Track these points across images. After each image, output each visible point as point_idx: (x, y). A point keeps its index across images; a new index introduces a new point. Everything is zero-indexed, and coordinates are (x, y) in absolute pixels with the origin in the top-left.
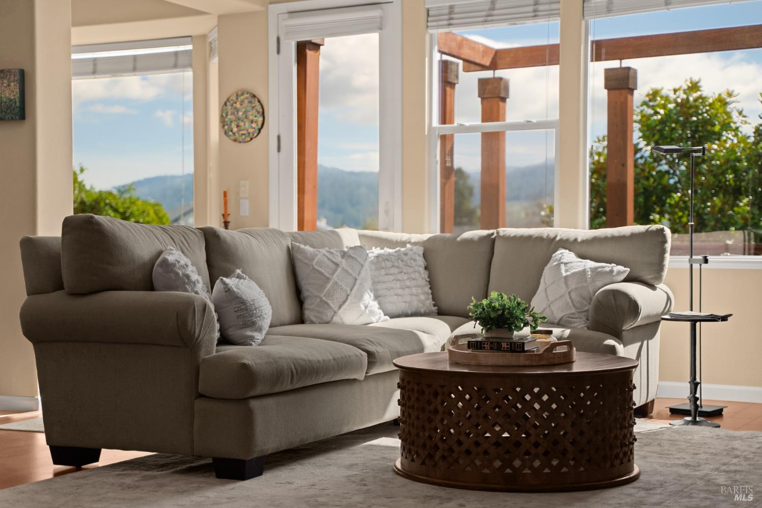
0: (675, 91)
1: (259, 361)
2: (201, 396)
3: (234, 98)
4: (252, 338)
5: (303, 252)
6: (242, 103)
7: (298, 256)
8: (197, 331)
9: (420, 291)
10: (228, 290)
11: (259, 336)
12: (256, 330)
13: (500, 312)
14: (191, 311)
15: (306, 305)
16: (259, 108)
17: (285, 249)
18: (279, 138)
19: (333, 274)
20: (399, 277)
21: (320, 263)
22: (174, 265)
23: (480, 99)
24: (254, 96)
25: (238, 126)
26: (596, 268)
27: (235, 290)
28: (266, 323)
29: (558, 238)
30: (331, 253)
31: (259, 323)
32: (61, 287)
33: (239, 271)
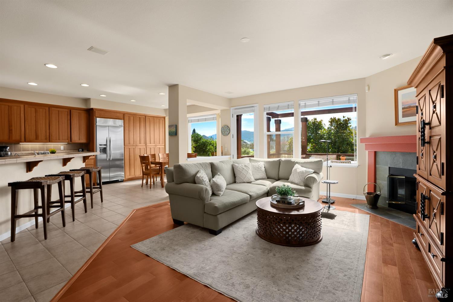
0: (312, 120)
1: (219, 205)
2: (205, 213)
3: (224, 127)
4: (220, 194)
5: (236, 165)
6: (225, 128)
7: (234, 167)
8: (204, 196)
9: (263, 173)
10: (214, 182)
11: (222, 193)
12: (221, 192)
13: (284, 192)
14: (202, 192)
15: (236, 178)
16: (229, 129)
17: (231, 165)
18: (233, 135)
19: (242, 171)
20: (258, 170)
21: (239, 168)
22: (199, 177)
23: (275, 124)
24: (228, 126)
25: (225, 133)
26: (306, 170)
27: (216, 182)
28: (224, 189)
29: (295, 162)
30: (242, 166)
31: (222, 190)
32: (173, 181)
33: (219, 173)
